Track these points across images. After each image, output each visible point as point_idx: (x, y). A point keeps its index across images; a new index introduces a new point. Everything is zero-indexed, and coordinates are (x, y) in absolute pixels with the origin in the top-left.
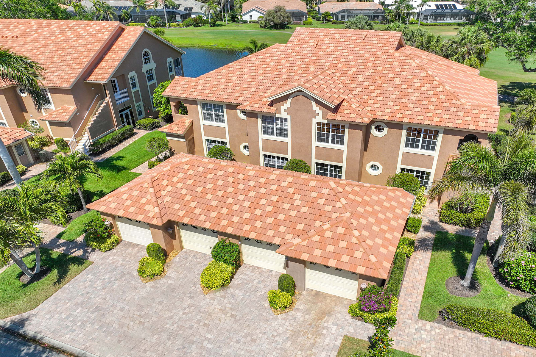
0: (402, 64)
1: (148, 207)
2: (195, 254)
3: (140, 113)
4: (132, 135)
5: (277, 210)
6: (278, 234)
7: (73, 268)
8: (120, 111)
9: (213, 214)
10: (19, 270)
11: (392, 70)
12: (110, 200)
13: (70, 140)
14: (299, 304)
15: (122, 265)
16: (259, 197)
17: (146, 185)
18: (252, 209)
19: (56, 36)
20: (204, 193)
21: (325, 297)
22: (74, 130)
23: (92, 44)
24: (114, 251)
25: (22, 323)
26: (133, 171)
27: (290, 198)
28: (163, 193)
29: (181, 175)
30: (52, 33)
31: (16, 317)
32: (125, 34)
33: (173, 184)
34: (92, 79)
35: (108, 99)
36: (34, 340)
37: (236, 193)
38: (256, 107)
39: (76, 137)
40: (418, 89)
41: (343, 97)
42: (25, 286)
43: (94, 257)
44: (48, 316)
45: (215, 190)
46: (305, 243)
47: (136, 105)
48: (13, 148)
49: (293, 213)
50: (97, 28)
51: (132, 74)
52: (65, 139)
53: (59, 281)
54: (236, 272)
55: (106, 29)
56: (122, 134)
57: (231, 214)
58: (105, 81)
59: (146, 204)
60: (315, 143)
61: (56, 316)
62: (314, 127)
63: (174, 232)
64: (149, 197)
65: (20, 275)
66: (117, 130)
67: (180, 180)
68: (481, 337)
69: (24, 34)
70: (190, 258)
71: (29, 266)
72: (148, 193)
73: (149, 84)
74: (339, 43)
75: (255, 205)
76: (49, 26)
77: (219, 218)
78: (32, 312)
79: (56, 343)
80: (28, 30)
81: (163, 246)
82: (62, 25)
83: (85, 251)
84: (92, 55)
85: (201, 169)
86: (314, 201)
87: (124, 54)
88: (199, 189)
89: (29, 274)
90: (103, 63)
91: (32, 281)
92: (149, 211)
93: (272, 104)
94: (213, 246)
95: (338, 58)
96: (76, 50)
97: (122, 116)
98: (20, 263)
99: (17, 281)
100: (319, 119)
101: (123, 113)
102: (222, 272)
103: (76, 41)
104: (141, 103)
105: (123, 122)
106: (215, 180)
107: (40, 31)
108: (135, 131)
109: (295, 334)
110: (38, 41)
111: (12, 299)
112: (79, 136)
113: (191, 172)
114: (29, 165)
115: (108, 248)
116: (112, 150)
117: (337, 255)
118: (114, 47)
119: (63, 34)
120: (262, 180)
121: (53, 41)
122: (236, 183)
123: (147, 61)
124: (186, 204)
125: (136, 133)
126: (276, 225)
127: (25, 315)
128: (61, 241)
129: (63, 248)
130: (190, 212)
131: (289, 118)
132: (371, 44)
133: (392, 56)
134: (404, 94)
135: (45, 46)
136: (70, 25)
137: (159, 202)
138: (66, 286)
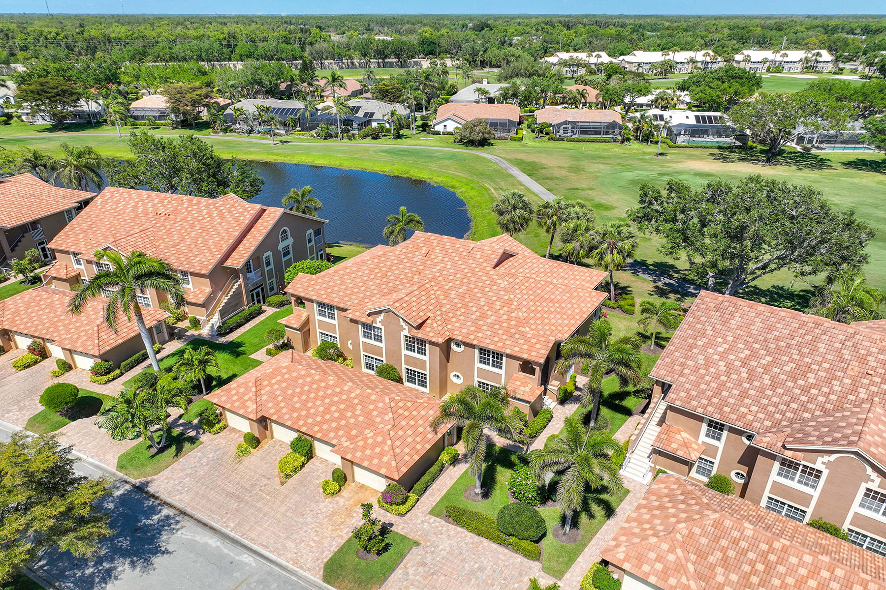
0: (493, 283)
1: (249, 404)
2: (282, 443)
3: (272, 289)
4: (260, 312)
5: (342, 416)
6: (336, 436)
7: (187, 446)
8: (251, 291)
9: (295, 415)
10: (149, 443)
11: (482, 290)
12: (222, 394)
13: (203, 318)
14: (345, 493)
15: (224, 447)
16: (332, 404)
17: (250, 384)
18: (325, 413)
19: (203, 216)
20: (293, 395)
21: (366, 490)
22: (207, 310)
23: (234, 228)
24: (221, 434)
25: (147, 484)
26: (252, 356)
27: (353, 407)
28: (263, 392)
29: (279, 378)
30: (200, 212)
31: (143, 480)
32: (265, 215)
33: (270, 385)
34: (228, 263)
35: (241, 281)
36: (153, 496)
37: (316, 399)
38: (356, 315)
39: (207, 316)
40: (497, 311)
41: (429, 314)
42: (153, 456)
43: (204, 438)
44: (166, 481)
45: (301, 394)
46: (352, 446)
47: (268, 282)
48: (154, 329)
49: (352, 421)
50: (241, 210)
51: (269, 253)
52: (198, 317)
53: (177, 455)
54: (307, 462)
55: (248, 212)
56: (250, 314)
57: (307, 416)
58: (239, 266)
59: (247, 400)
60: (404, 352)
61: (172, 482)
62: (403, 339)
63: (266, 424)
64: (251, 395)
65: (150, 447)
66: (247, 310)
67: (278, 383)
68: (466, 532)
69: (176, 211)
70: (277, 447)
71: (157, 440)
72: (251, 391)
73: (284, 259)
74: (447, 254)
75: (327, 411)
76: (198, 204)
77: (299, 418)
78: (155, 477)
79: (169, 500)
80: (179, 208)
81: (257, 435)
82: (209, 204)
83: (198, 433)
84: (231, 241)
85: (295, 374)
86: (370, 413)
87: (261, 238)
88: (290, 392)
89: (156, 447)
90: (241, 247)
91: (157, 454)
92: (248, 407)
93: (369, 315)
94: (292, 440)
95: (441, 271)
96: (219, 234)
97: (252, 295)
98: (151, 439)
99: (147, 452)
100: (406, 332)
101: (254, 292)
102: (294, 461)
103: (220, 223)
104: (274, 279)
105: (253, 300)
106: (304, 385)
107: (190, 209)
108: (264, 308)
109: (334, 513)
110: (186, 221)
111: (143, 465)
112: (210, 315)
113: (287, 376)
114: (163, 342)
115: (216, 432)
116: (238, 330)
117: (370, 459)
118: (253, 230)
119: (210, 214)
120: (338, 390)
121: (200, 221)
122: (318, 390)
123: (285, 238)
124: (277, 404)
125: (264, 311)
126: (337, 429)
127: (149, 479)
128: (181, 421)
129: (181, 428)
130: (279, 411)
131: (383, 328)
132: (474, 259)
133: (487, 273)
134: (483, 316)
135: (192, 226)
136: (217, 205)
137: (258, 400)
138: (181, 460)
